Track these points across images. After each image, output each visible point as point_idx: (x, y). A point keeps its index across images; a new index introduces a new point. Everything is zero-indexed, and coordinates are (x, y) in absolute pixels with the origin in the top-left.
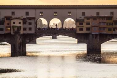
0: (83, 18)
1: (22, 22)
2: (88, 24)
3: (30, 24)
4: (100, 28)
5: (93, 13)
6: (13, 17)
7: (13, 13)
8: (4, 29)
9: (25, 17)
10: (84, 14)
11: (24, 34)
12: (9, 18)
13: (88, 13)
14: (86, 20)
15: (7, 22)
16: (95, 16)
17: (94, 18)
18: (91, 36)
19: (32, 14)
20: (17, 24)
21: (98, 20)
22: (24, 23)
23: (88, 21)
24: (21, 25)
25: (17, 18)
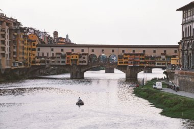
0: (123, 54)
1: (78, 56)
2: (126, 58)
3: (84, 58)
4: (135, 62)
5: (130, 51)
6: (73, 53)
7: (73, 50)
8: (66, 62)
9: (81, 53)
10: (123, 51)
11: (79, 65)
12: (69, 54)
13: (127, 51)
14: (125, 56)
15: (68, 56)
16: (132, 53)
17: (131, 55)
18: (128, 67)
19: (86, 50)
20: (74, 58)
21: (133, 56)
22: (80, 57)
23: (126, 56)
24: (78, 58)
25: (74, 54)
